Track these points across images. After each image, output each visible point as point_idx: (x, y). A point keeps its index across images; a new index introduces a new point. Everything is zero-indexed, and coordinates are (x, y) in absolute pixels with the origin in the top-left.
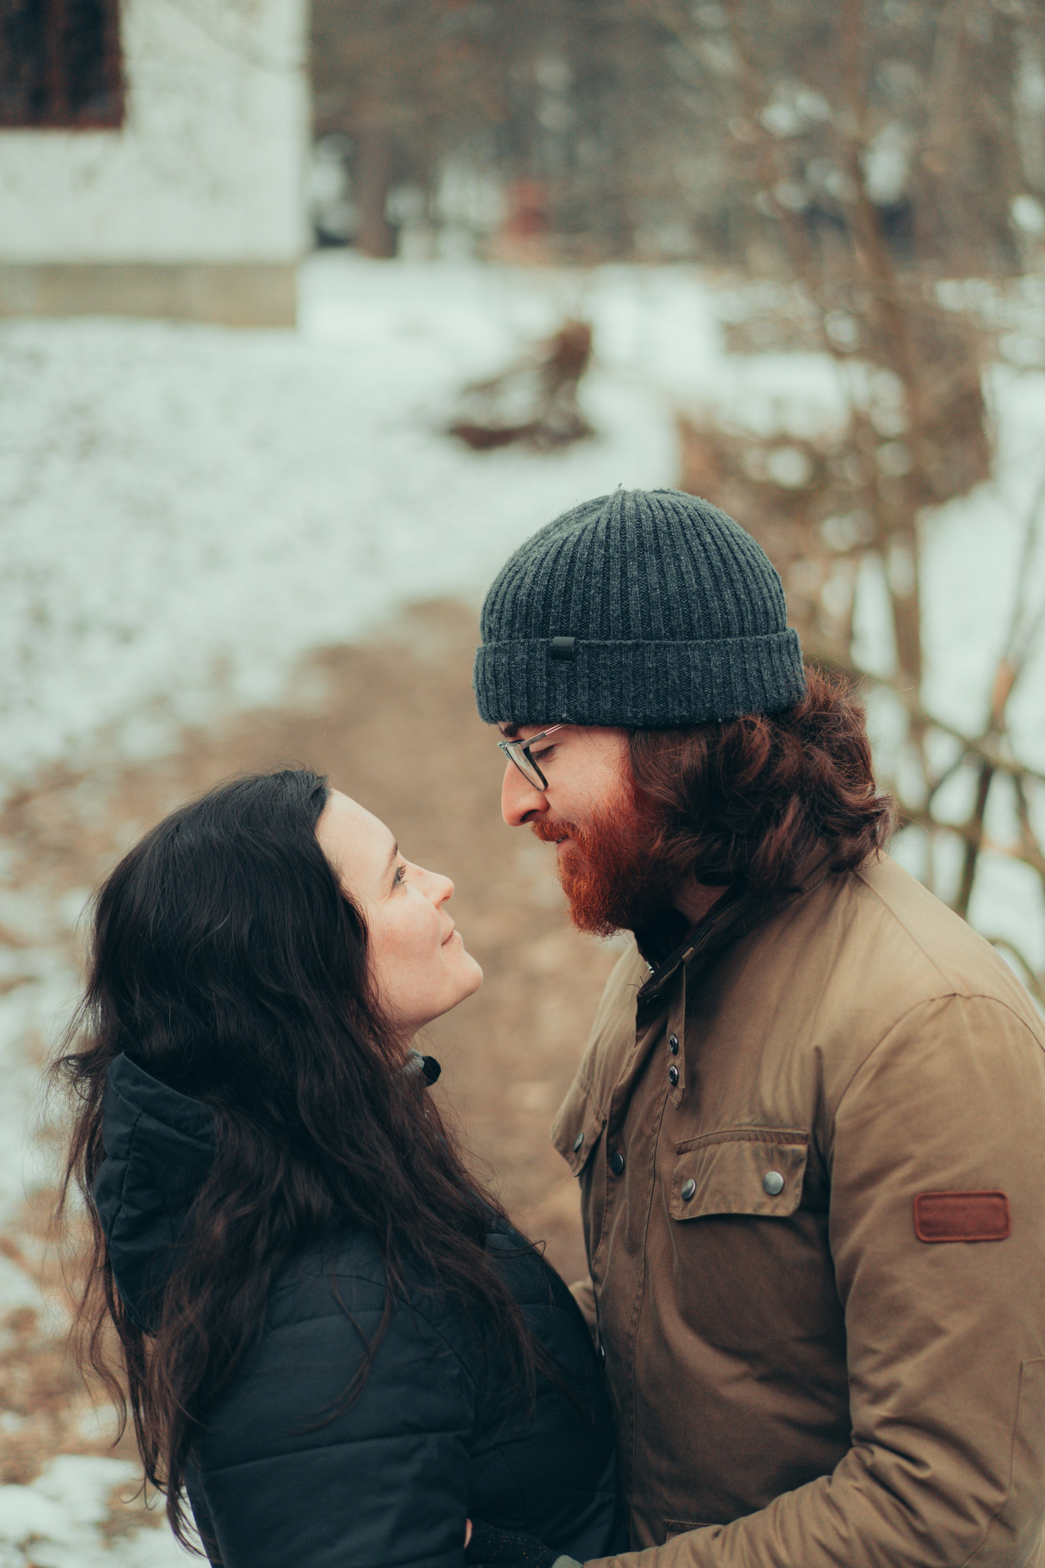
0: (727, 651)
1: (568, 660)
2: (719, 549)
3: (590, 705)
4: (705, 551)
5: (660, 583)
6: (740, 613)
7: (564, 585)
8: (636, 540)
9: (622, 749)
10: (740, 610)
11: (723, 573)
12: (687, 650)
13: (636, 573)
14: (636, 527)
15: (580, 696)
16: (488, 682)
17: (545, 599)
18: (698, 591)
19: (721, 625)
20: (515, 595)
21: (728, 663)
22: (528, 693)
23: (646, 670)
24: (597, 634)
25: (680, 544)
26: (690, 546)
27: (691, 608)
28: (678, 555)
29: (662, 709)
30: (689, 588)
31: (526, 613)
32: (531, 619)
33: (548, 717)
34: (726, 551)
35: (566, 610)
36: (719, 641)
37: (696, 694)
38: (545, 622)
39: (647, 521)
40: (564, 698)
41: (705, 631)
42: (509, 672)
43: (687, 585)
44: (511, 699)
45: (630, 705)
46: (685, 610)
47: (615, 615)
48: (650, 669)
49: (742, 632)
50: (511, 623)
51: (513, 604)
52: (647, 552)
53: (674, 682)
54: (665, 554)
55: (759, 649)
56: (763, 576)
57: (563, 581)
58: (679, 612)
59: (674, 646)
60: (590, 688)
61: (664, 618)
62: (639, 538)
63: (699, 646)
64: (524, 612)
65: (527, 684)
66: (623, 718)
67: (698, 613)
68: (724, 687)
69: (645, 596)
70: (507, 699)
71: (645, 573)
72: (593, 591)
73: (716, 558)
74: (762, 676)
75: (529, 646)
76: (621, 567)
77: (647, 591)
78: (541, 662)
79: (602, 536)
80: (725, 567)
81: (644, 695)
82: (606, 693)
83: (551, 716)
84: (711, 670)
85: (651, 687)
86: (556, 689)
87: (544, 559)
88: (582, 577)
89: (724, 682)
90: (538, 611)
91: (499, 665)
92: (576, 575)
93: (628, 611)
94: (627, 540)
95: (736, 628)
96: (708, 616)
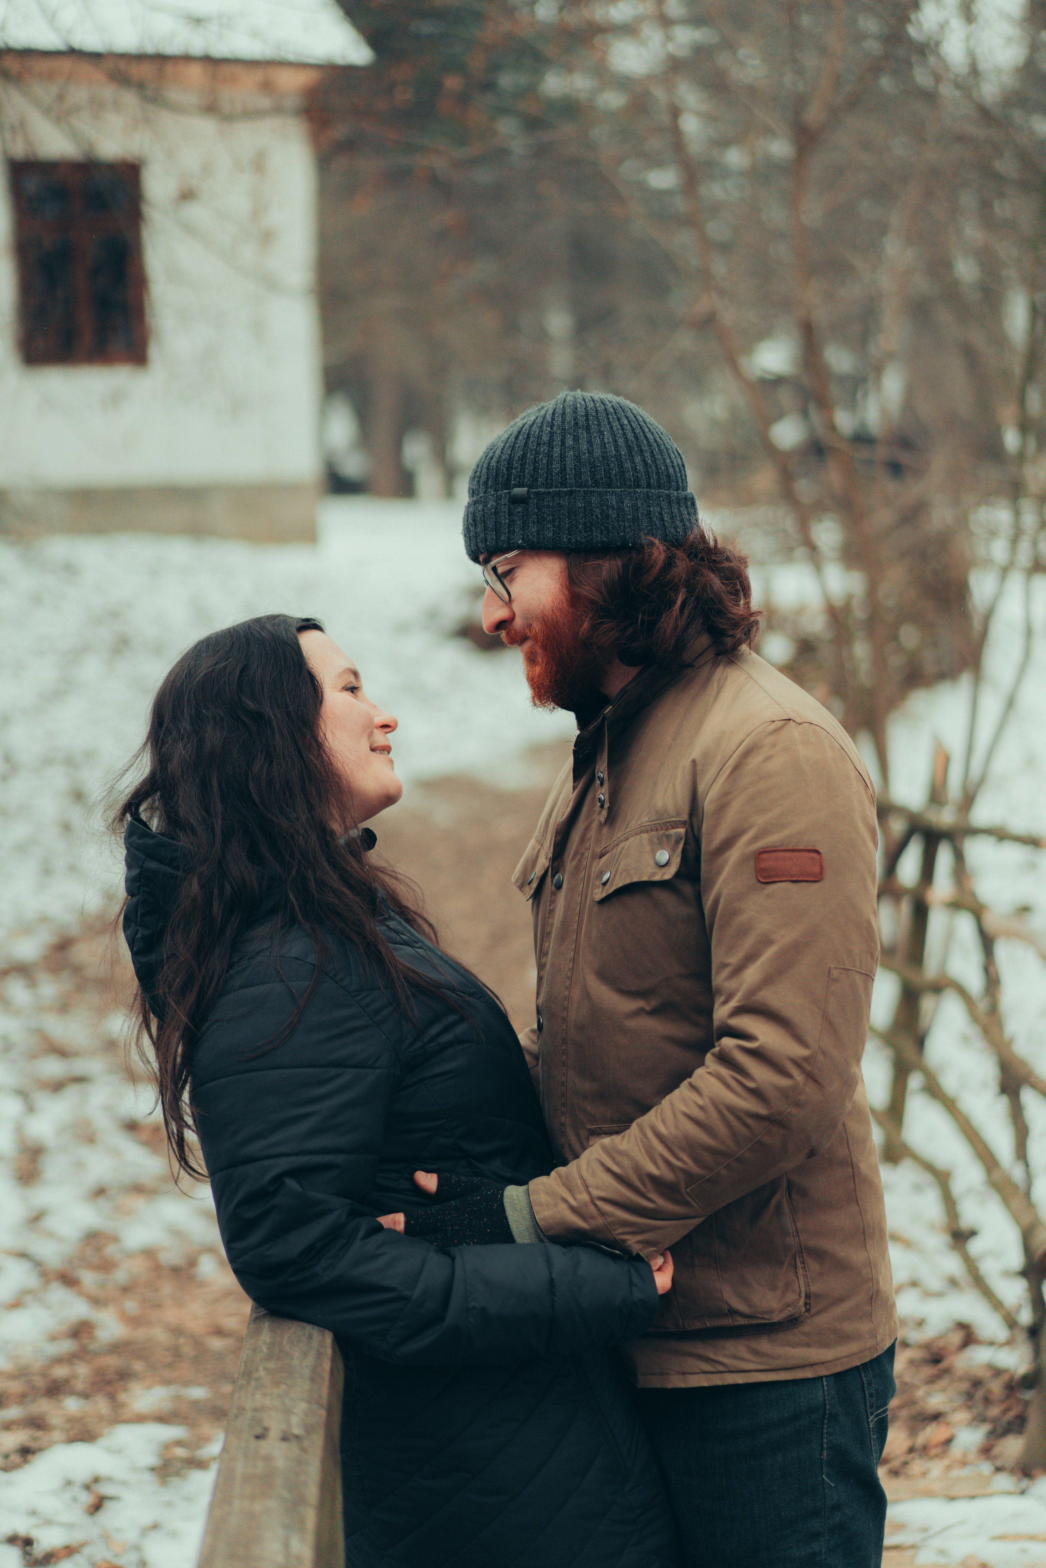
0: (636, 497)
1: (523, 504)
2: (633, 429)
3: (538, 534)
4: (623, 429)
5: (588, 450)
6: (647, 473)
7: (522, 453)
8: (572, 421)
9: (562, 566)
10: (648, 471)
11: (635, 445)
12: (606, 495)
13: (571, 443)
14: (573, 413)
15: (531, 528)
16: (470, 526)
17: (508, 464)
18: (616, 455)
19: (632, 480)
20: (489, 464)
21: (637, 506)
22: (495, 529)
23: (577, 509)
24: (544, 485)
25: (604, 424)
26: (612, 426)
27: (610, 467)
28: (602, 431)
29: (589, 536)
30: (609, 453)
31: (496, 474)
32: (499, 479)
33: (509, 544)
34: (638, 431)
35: (523, 470)
36: (630, 490)
37: (613, 525)
38: (508, 479)
39: (581, 408)
40: (520, 530)
41: (621, 483)
42: (484, 516)
43: (608, 451)
44: (485, 535)
45: (566, 534)
46: (606, 468)
47: (556, 471)
48: (579, 507)
49: (649, 486)
50: (486, 483)
51: (488, 470)
52: (580, 429)
53: (597, 517)
54: (593, 430)
55: (662, 499)
56: (667, 451)
57: (521, 451)
58: (602, 469)
59: (597, 492)
60: (538, 522)
61: (591, 473)
62: (575, 420)
63: (615, 493)
64: (494, 474)
65: (495, 523)
66: (561, 543)
67: (615, 470)
68: (633, 522)
69: (578, 458)
70: (482, 535)
71: (579, 443)
72: (541, 456)
73: (630, 436)
74: (663, 518)
75: (497, 496)
76: (562, 440)
77: (579, 455)
78: (505, 506)
79: (549, 418)
80: (637, 441)
81: (576, 526)
82: (549, 526)
83: (511, 544)
84: (624, 510)
85: (581, 521)
86: (514, 525)
87: (509, 438)
88: (534, 447)
89: (633, 519)
90: (504, 472)
91: (477, 512)
92: (530, 446)
93: (565, 469)
94: (566, 421)
95: (643, 482)
96: (622, 473)
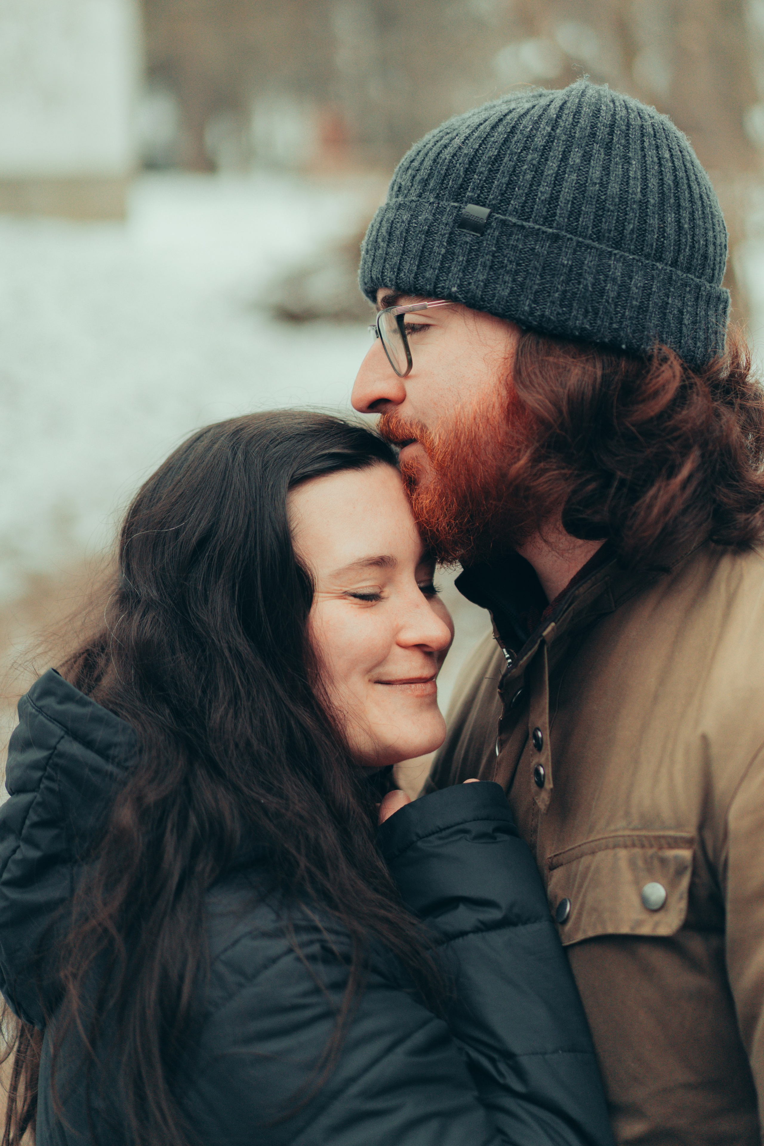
0: (653, 276)
1: (476, 232)
2: (675, 169)
3: (486, 285)
4: (660, 165)
5: (602, 179)
6: (678, 243)
7: (496, 153)
8: (588, 128)
9: (508, 349)
10: (680, 240)
11: (672, 195)
12: (610, 259)
13: (578, 161)
14: (593, 116)
15: (478, 274)
16: (379, 240)
17: (470, 163)
18: (640, 202)
19: (654, 247)
20: (439, 154)
21: (651, 289)
22: (421, 257)
23: (558, 266)
24: (517, 213)
25: (635, 148)
26: (645, 155)
27: (627, 216)
28: (630, 158)
29: (564, 313)
30: (632, 194)
31: (445, 173)
32: (448, 182)
33: (435, 287)
34: (681, 174)
35: (489, 180)
36: (647, 262)
37: (606, 308)
38: (463, 187)
39: (606, 113)
40: (459, 271)
41: (636, 247)
42: (407, 231)
43: (630, 191)
44: (400, 260)
45: (530, 299)
46: (621, 217)
47: (543, 198)
48: (563, 265)
49: (675, 263)
50: (425, 182)
51: (434, 163)
52: (597, 144)
53: (586, 287)
54: (616, 152)
55: (688, 289)
56: (712, 218)
57: (496, 149)
58: (614, 216)
59: (597, 249)
60: (491, 268)
61: (596, 218)
62: (592, 127)
63: (624, 260)
64: (443, 172)
65: (423, 247)
66: (518, 310)
67: (634, 224)
68: (638, 312)
69: (581, 187)
70: (396, 260)
71: (589, 164)
72: (526, 167)
73: (669, 178)
74: (682, 319)
75: (438, 208)
76: (564, 151)
77: (585, 184)
78: (445, 226)
79: (553, 112)
80: (676, 190)
81: (549, 292)
82: (507, 278)
83: (439, 287)
84: (629, 289)
85: (559, 286)
86: (453, 260)
87: (481, 124)
88: (518, 149)
89: (640, 307)
90: (459, 174)
91: (398, 222)
92: (512, 146)
93: (557, 198)
94: (579, 125)
95: (669, 256)
96: (642, 232)
